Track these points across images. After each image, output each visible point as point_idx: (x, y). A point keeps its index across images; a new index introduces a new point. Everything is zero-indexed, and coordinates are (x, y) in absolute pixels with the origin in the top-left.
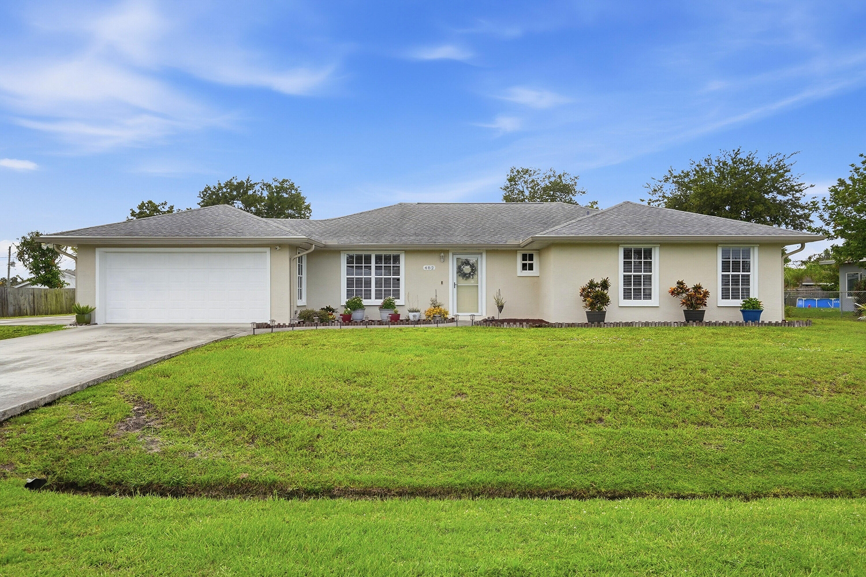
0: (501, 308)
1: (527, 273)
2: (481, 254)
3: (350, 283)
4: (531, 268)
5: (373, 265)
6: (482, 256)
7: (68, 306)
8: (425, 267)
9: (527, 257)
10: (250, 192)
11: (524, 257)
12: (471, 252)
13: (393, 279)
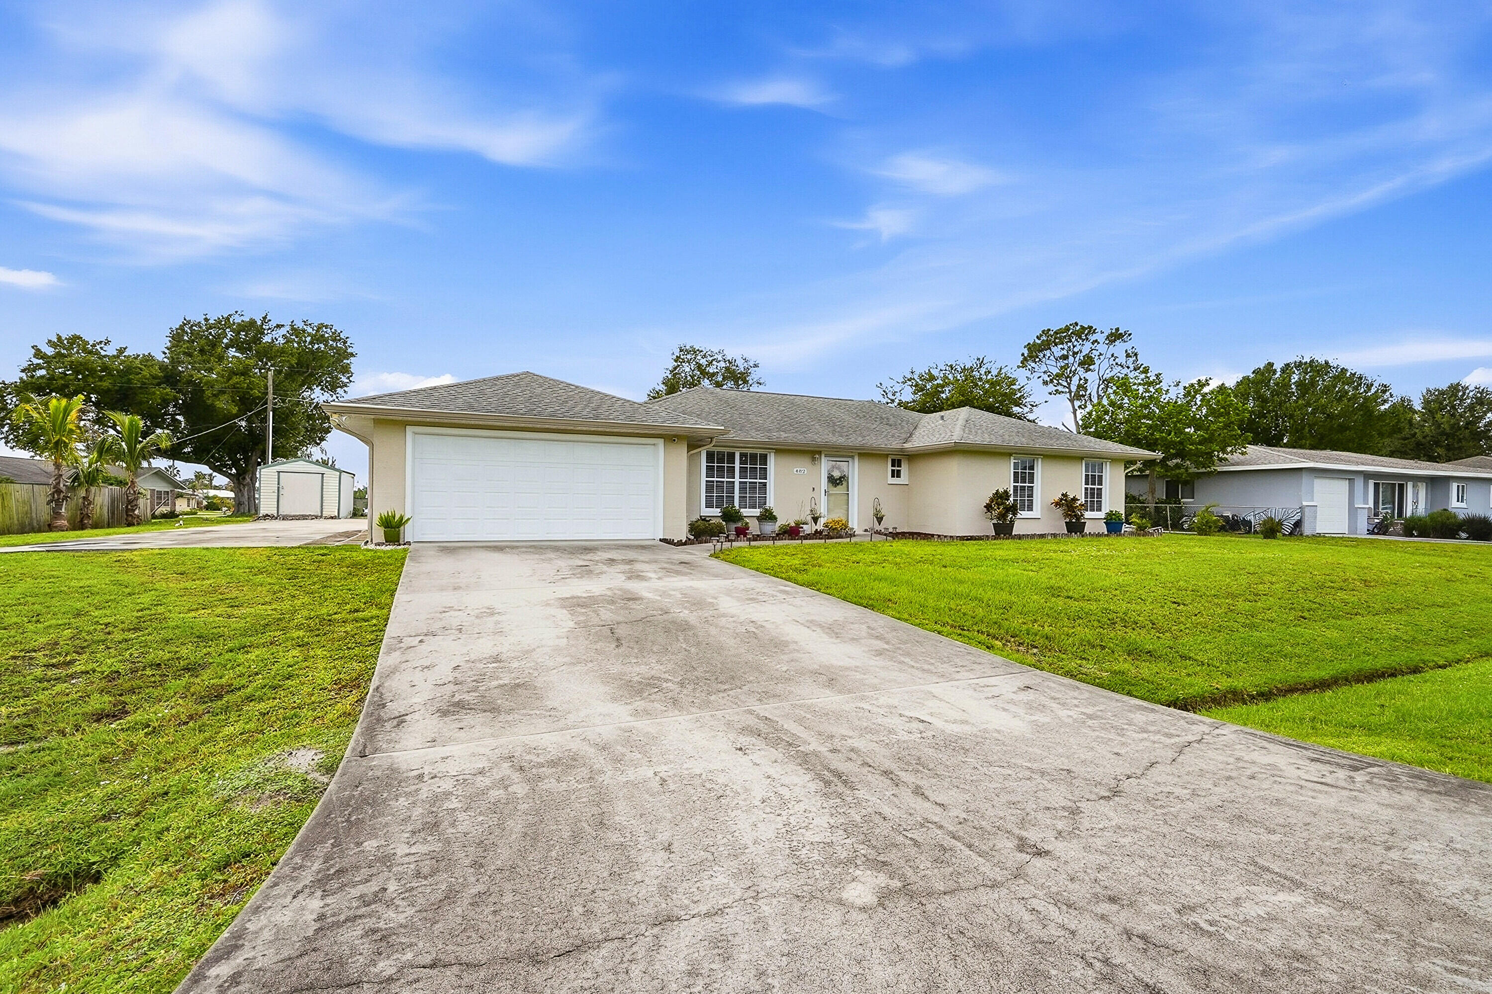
0: (880, 520)
1: (896, 480)
2: (852, 457)
3: (709, 487)
4: (899, 476)
5: (737, 465)
6: (853, 459)
7: (20, 516)
8: (795, 470)
9: (896, 463)
10: (267, 339)
11: (893, 462)
12: (844, 454)
13: (759, 483)
